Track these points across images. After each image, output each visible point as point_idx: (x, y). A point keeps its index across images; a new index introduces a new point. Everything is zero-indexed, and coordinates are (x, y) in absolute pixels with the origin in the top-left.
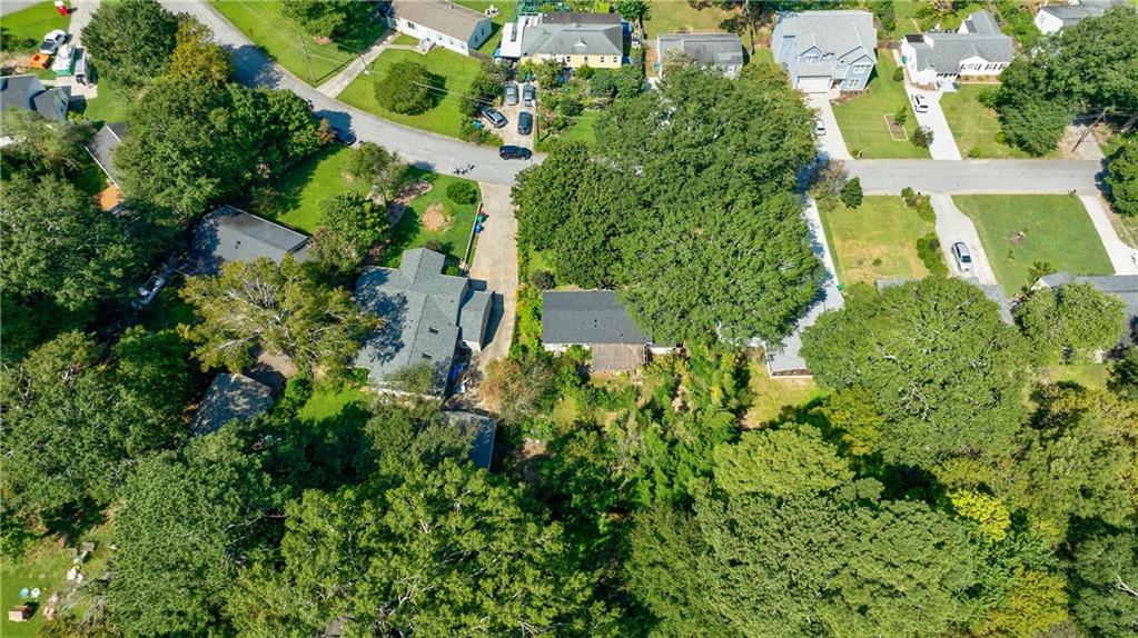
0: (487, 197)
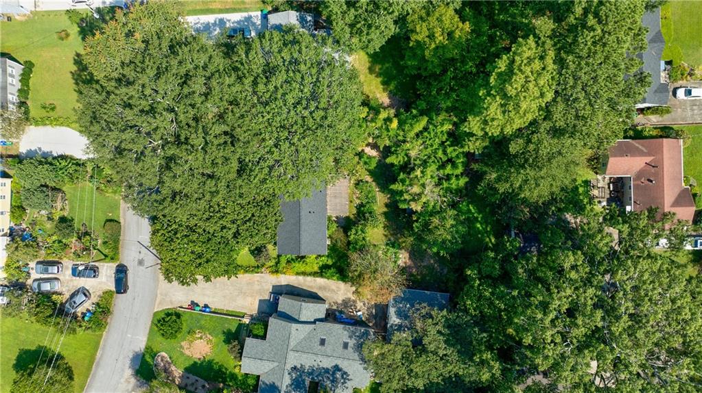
0: (171, 303)
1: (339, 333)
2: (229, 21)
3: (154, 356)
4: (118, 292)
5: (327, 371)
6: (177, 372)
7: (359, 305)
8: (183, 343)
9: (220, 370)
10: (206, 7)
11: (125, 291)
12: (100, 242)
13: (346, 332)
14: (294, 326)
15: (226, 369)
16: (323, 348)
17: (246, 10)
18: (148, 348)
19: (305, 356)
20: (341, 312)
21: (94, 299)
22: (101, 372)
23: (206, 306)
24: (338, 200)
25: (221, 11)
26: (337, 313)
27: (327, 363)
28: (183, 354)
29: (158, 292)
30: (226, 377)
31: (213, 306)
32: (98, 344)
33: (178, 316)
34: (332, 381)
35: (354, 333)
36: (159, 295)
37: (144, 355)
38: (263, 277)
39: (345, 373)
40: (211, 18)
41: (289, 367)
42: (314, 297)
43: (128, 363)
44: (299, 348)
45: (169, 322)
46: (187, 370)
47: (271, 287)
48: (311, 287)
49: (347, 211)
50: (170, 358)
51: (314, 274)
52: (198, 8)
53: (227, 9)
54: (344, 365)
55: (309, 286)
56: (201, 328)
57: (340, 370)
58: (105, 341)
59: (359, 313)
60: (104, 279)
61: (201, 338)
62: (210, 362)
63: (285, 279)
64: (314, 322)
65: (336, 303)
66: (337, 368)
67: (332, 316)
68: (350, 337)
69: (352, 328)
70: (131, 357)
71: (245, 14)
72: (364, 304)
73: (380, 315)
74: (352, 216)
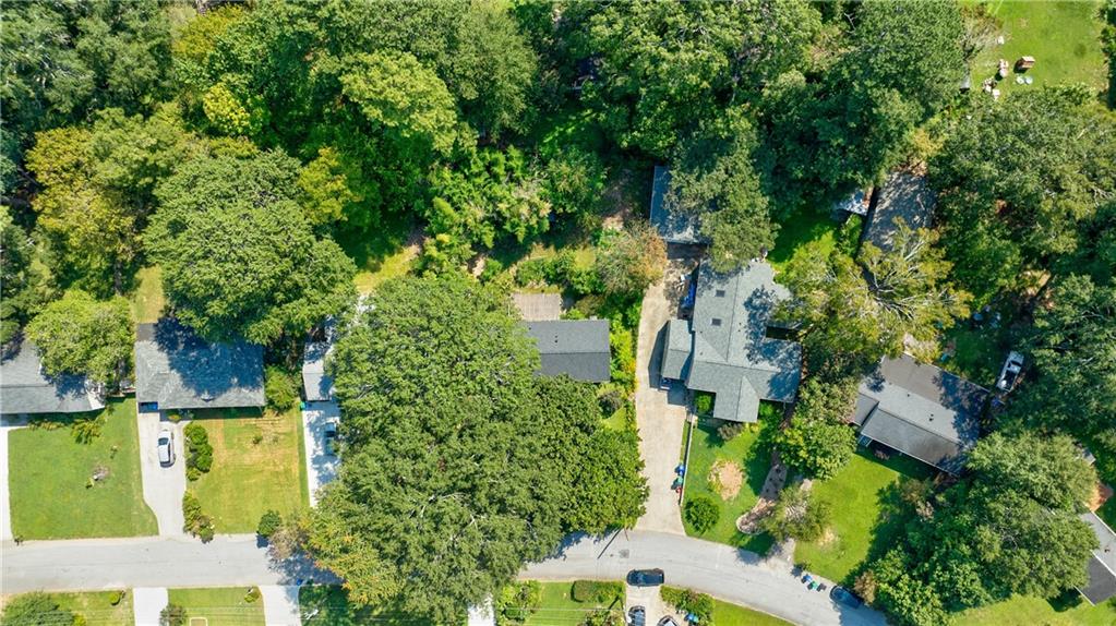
0: (675, 514)
1: (705, 303)
2: (315, 451)
3: (741, 535)
4: (662, 580)
5: (752, 316)
6: (760, 504)
7: (672, 278)
8: (725, 498)
9: (757, 451)
10: (298, 481)
11: (661, 572)
12: (599, 606)
13: (704, 294)
14: (696, 357)
15: (755, 443)
16: (724, 321)
17: (301, 430)
18: (732, 542)
19: (733, 344)
20: (682, 301)
21: (672, 611)
22: (763, 601)
23: (677, 470)
24: (541, 307)
25: (303, 462)
26: (683, 306)
27: (743, 316)
28: (738, 498)
29: (660, 530)
30: (766, 443)
31: (677, 462)
32: (727, 605)
33: (690, 504)
34: (765, 309)
35: (705, 284)
36: (666, 530)
37: (741, 547)
38: (640, 401)
39: (755, 293)
40: (312, 475)
41: (747, 364)
42: (663, 335)
43: (751, 567)
44: (724, 351)
45: (699, 516)
46: (757, 492)
47: (653, 389)
48: (651, 339)
49: (554, 295)
50: (743, 513)
51: (635, 335)
52: (298, 491)
53: (300, 454)
54: (744, 295)
55: (650, 342)
56: (704, 476)
57: (750, 300)
58: (724, 596)
59: (683, 278)
60: (647, 600)
61: (717, 475)
62: (747, 463)
63: (642, 373)
64: (693, 333)
65: (670, 308)
66: (748, 304)
67: (686, 313)
68: (710, 287)
69: (700, 286)
70: (743, 564)
71: (306, 431)
72: (671, 272)
73: (684, 252)
74: (562, 290)
